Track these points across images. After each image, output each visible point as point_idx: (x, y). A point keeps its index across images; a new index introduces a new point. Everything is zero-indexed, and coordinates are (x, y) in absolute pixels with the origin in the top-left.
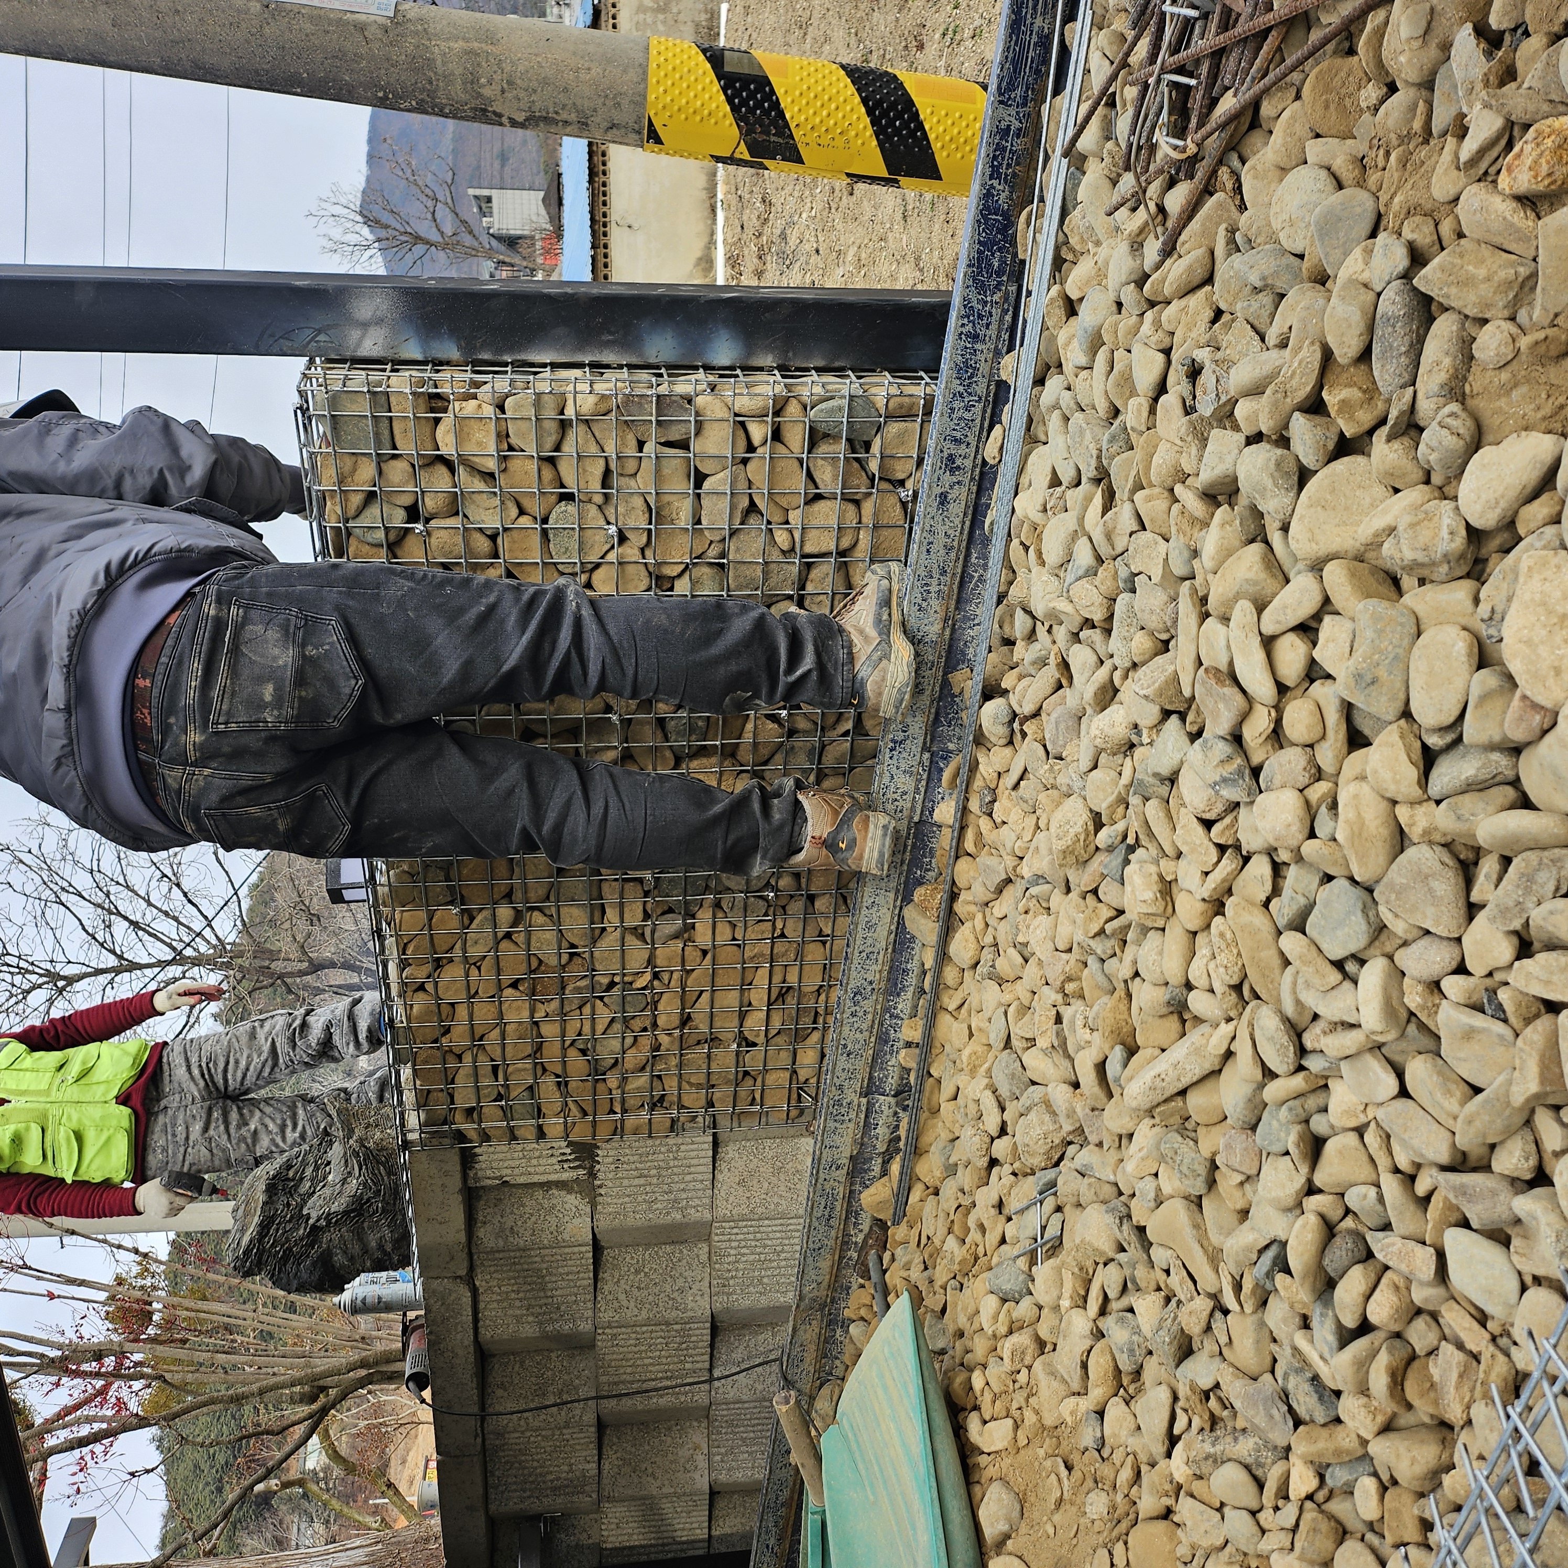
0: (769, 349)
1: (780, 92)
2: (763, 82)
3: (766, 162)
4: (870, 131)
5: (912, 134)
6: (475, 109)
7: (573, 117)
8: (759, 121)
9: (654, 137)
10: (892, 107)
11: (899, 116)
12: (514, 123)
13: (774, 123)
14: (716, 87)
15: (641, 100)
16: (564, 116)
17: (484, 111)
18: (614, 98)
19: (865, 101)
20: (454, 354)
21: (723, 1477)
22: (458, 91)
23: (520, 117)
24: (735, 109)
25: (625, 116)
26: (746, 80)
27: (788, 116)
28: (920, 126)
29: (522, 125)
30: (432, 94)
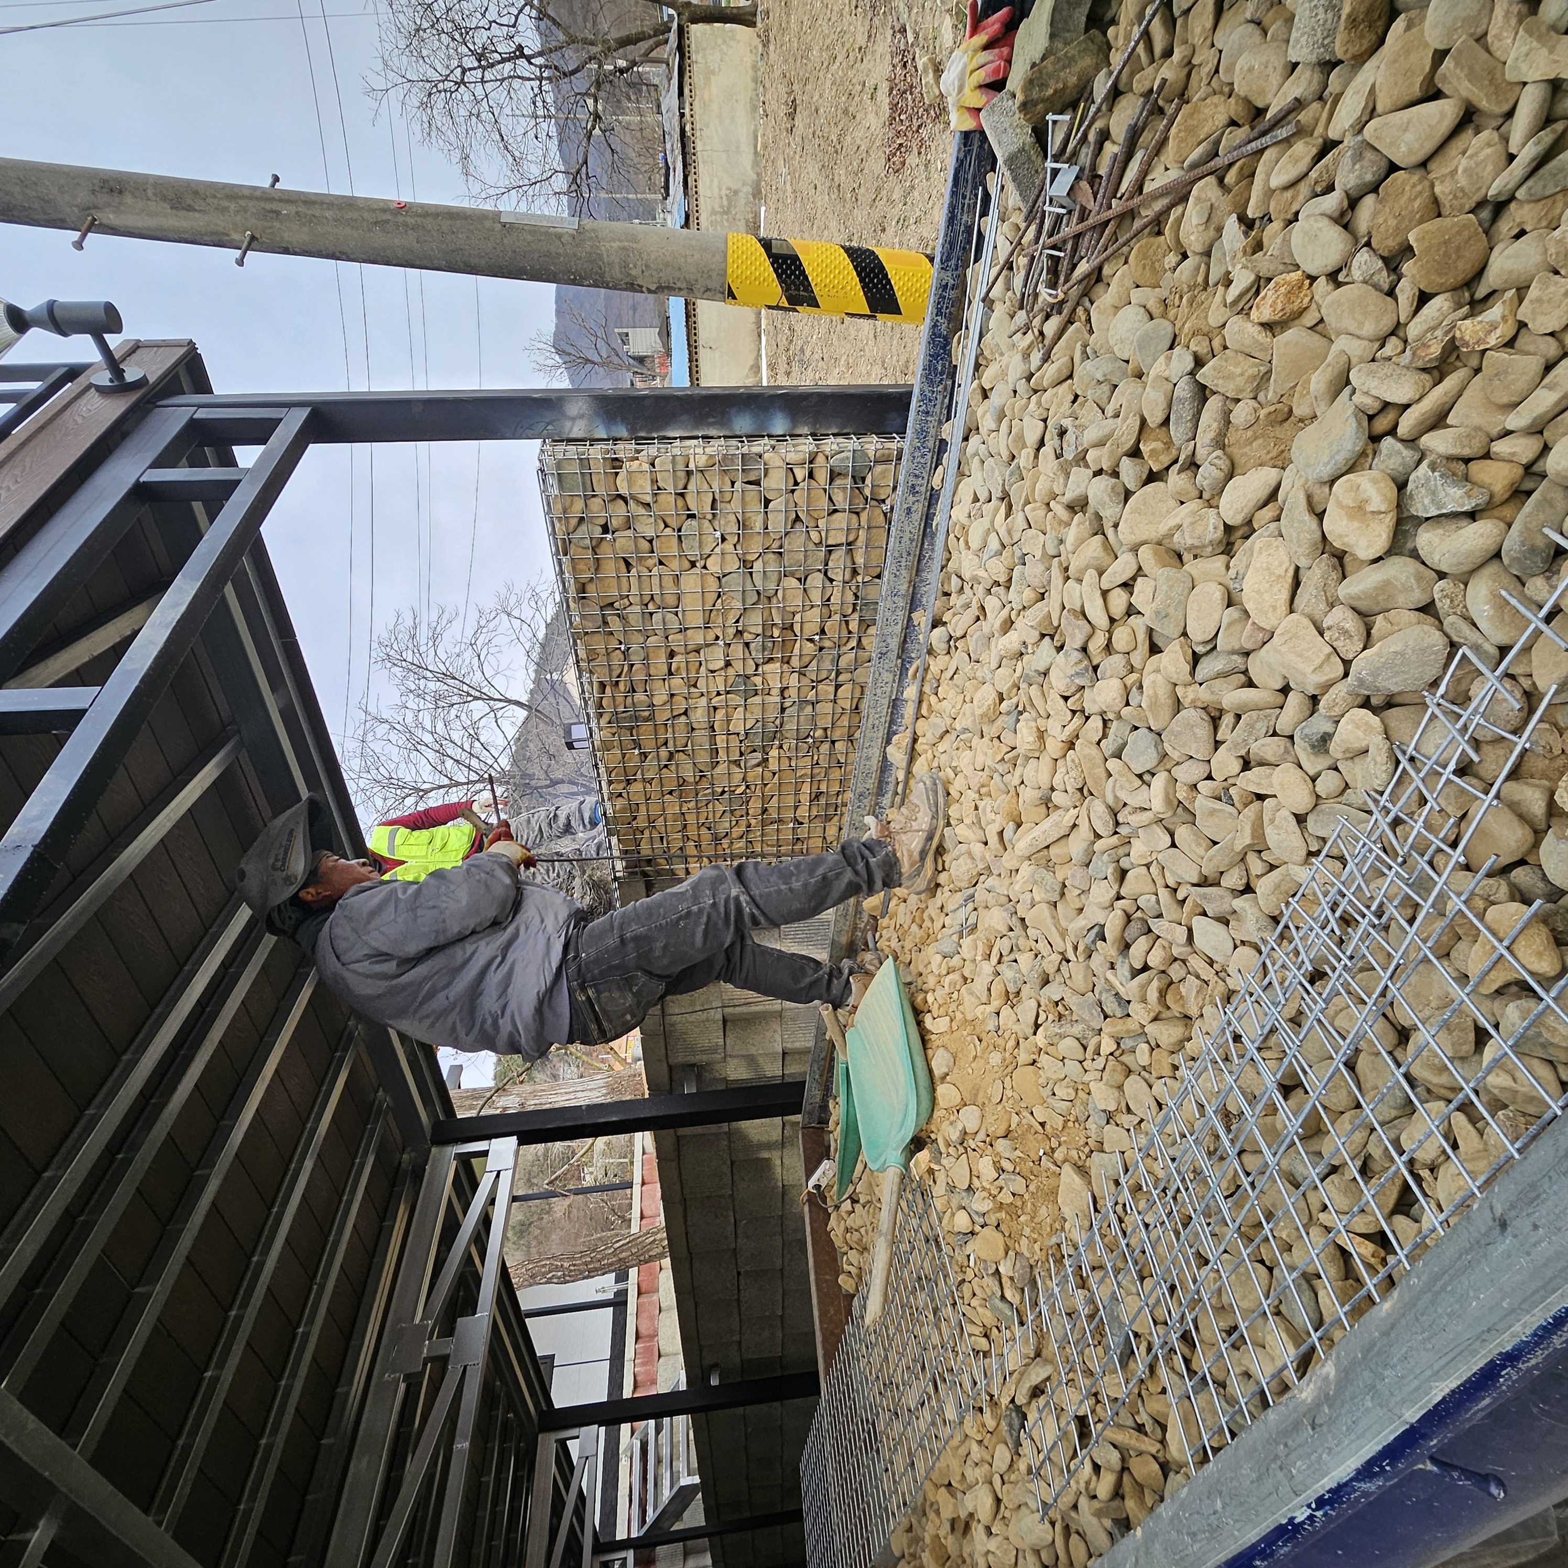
0: (805, 423)
1: (805, 264)
2: (795, 259)
3: (798, 308)
4: (859, 286)
5: (884, 287)
6: (627, 283)
7: (684, 285)
8: (793, 283)
9: (731, 295)
10: (872, 270)
11: (876, 276)
12: (649, 291)
13: (802, 283)
14: (768, 263)
15: (723, 273)
16: (679, 285)
17: (632, 284)
18: (708, 272)
19: (855, 268)
20: (625, 434)
21: (789, 1045)
22: (617, 273)
23: (653, 288)
24: (779, 276)
25: (714, 284)
26: (785, 257)
27: (810, 279)
28: (889, 282)
29: (654, 292)
30: (602, 275)
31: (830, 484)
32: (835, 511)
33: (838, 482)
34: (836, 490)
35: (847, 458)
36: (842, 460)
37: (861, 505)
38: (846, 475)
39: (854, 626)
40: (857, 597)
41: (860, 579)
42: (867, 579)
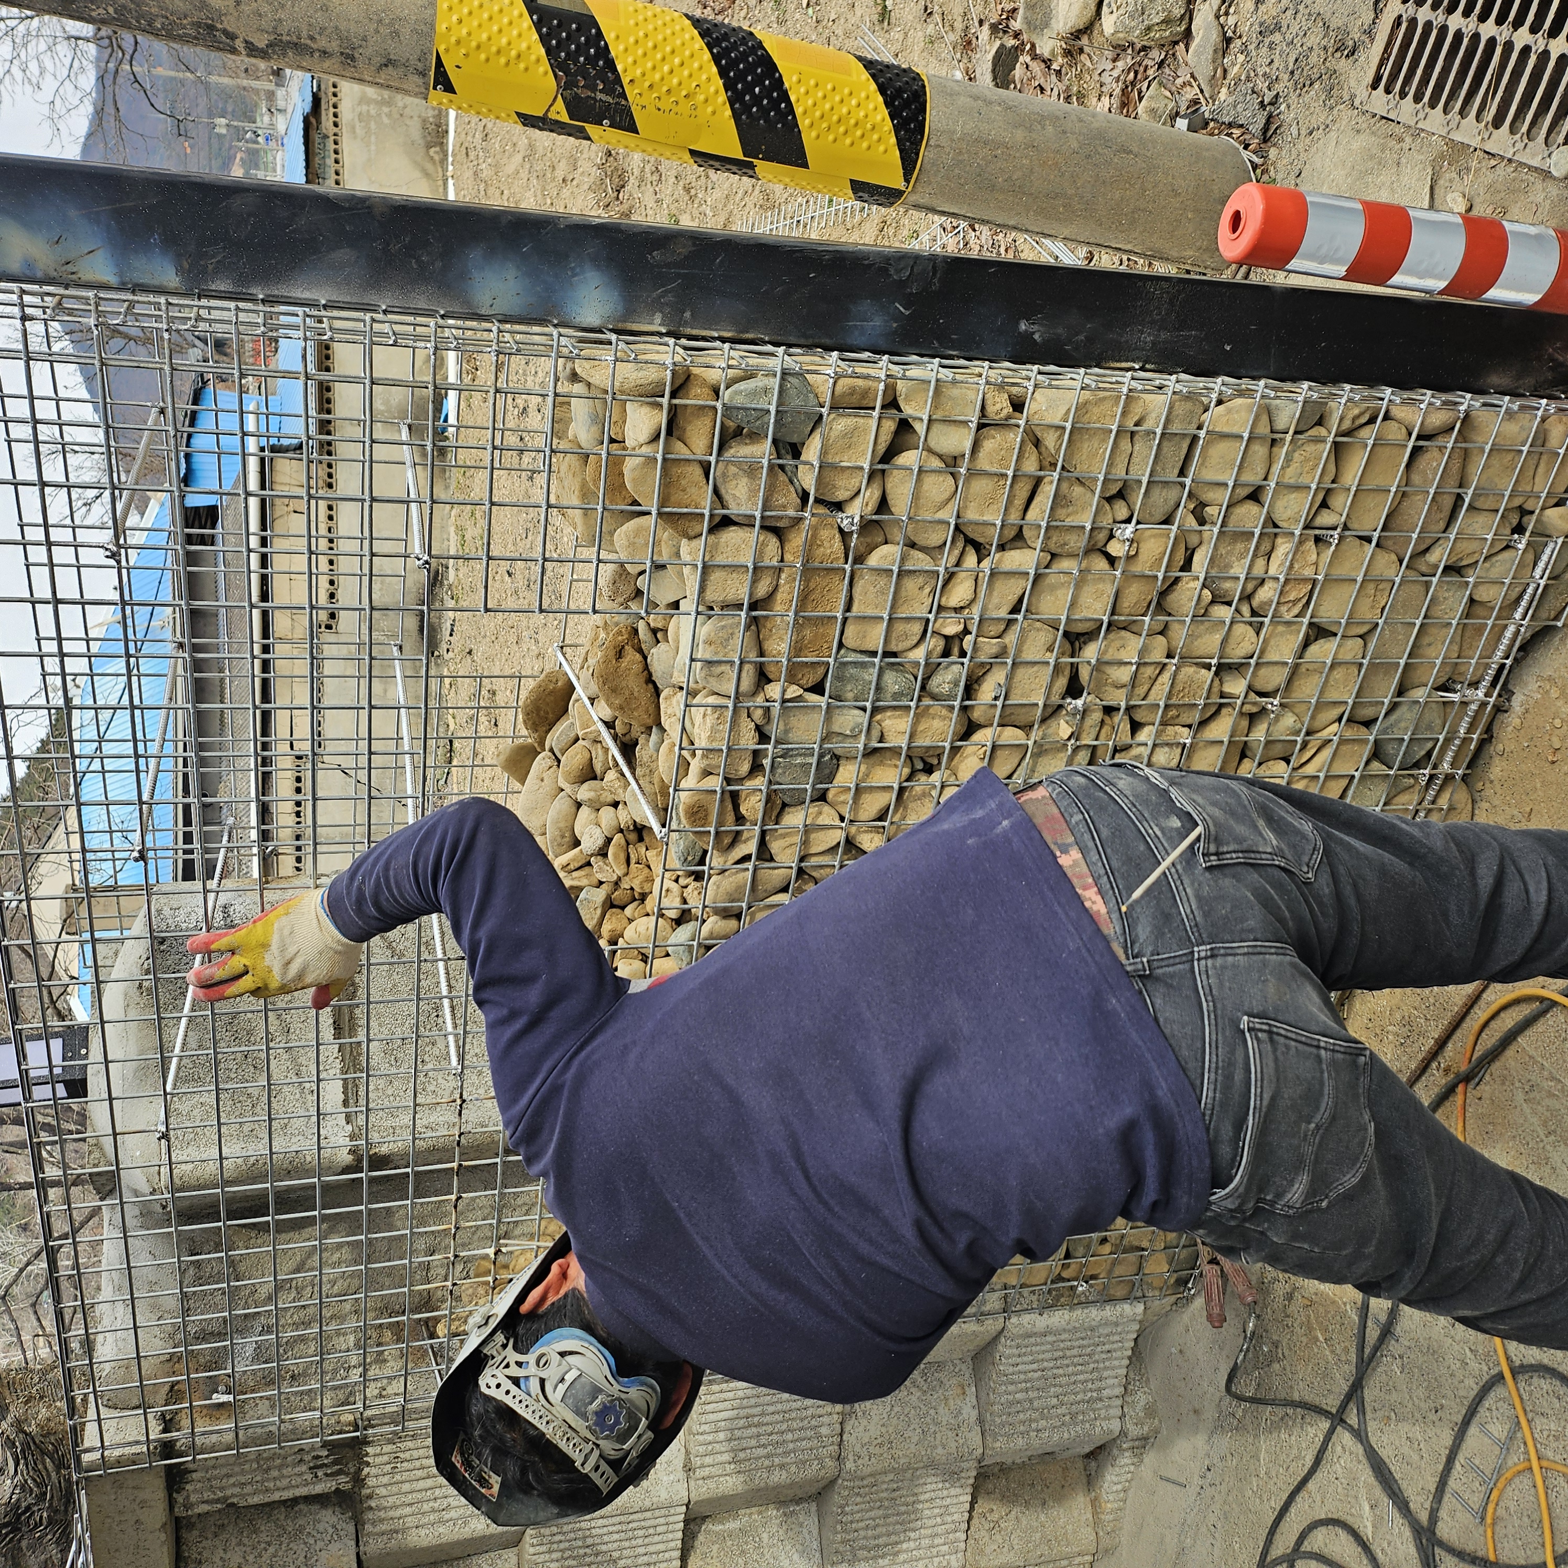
1: (609, 36)
2: (588, 22)
3: (590, 129)
4: (722, 97)
5: (775, 104)
6: (198, 25)
7: (334, 46)
8: (582, 71)
9: (443, 81)
10: (750, 69)
11: (759, 81)
12: (252, 50)
13: (601, 75)
14: (527, 22)
15: (427, 31)
16: (322, 43)
17: (211, 28)
18: (391, 24)
19: (716, 59)
20: (172, 279)
23: (261, 42)
24: (551, 53)
25: (405, 49)
26: (565, 18)
27: (620, 68)
28: (785, 96)
29: (262, 54)
31: (720, 453)
32: (726, 522)
33: (740, 451)
34: (733, 469)
35: (766, 391)
36: (754, 393)
37: (791, 513)
38: (756, 436)
39: (752, 806)
40: (763, 737)
41: (774, 690)
42: (794, 691)
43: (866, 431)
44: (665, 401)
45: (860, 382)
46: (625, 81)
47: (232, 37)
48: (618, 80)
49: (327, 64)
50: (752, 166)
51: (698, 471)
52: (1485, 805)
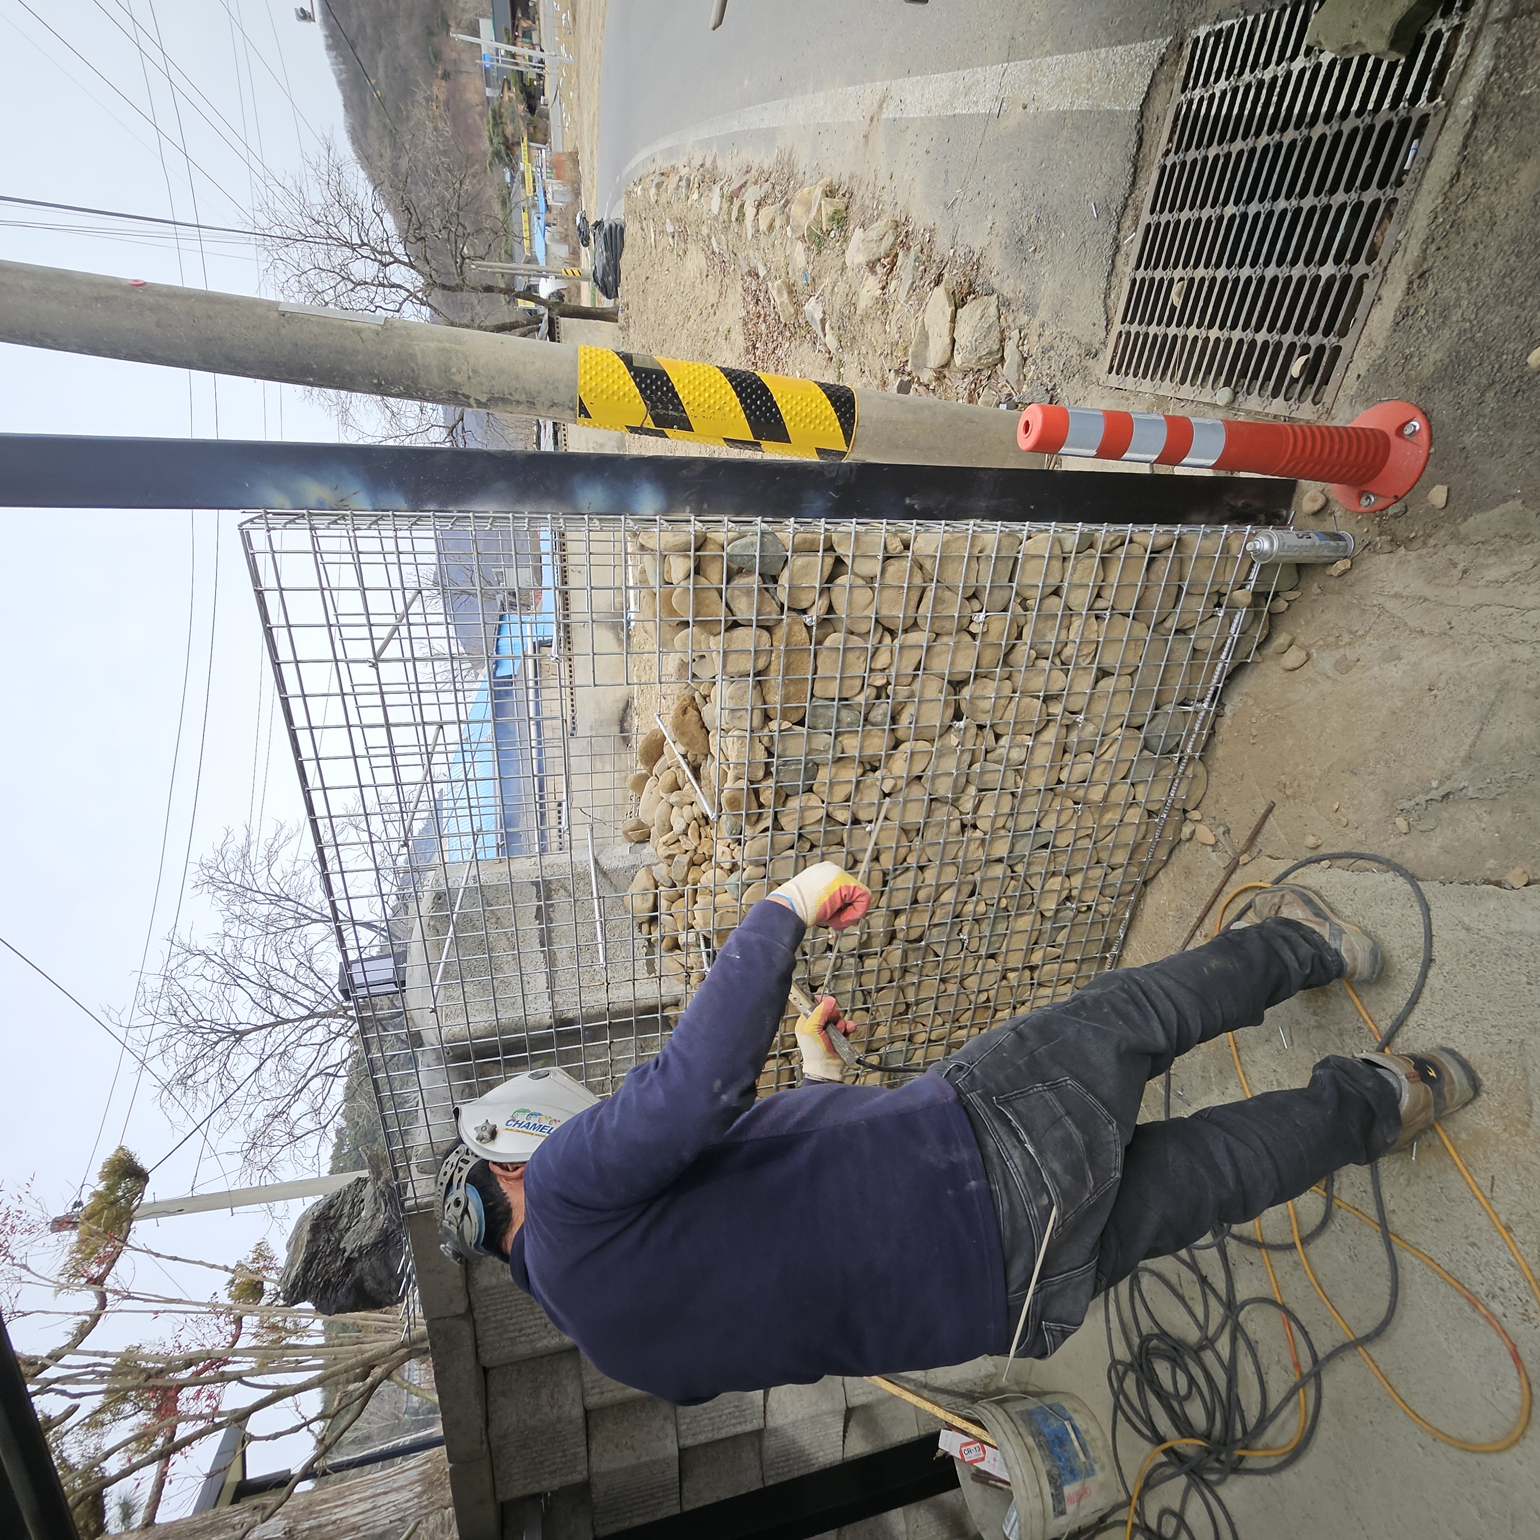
0: (686, 502)
1: (674, 380)
2: (661, 375)
3: (667, 431)
4: (739, 408)
5: (769, 410)
6: (449, 392)
7: (523, 398)
8: (660, 400)
9: (584, 412)
10: (754, 391)
11: (759, 398)
12: (480, 404)
13: (670, 401)
14: (628, 376)
15: (573, 385)
16: (517, 397)
17: (456, 393)
18: (554, 383)
19: (735, 388)
22: (435, 378)
23: (484, 399)
24: (642, 391)
25: (562, 396)
26: (649, 372)
27: (681, 397)
28: (774, 404)
29: (485, 405)
30: (415, 380)
31: (728, 583)
32: (735, 625)
33: (740, 581)
34: (737, 592)
35: (753, 544)
36: (745, 547)
37: (774, 616)
38: (750, 572)
39: (767, 797)
40: (770, 754)
41: (774, 725)
42: (786, 725)
43: (815, 564)
44: (692, 553)
45: (809, 536)
46: (684, 404)
47: (468, 397)
48: (680, 403)
49: (520, 408)
50: (759, 445)
51: (716, 594)
52: (1215, 774)
